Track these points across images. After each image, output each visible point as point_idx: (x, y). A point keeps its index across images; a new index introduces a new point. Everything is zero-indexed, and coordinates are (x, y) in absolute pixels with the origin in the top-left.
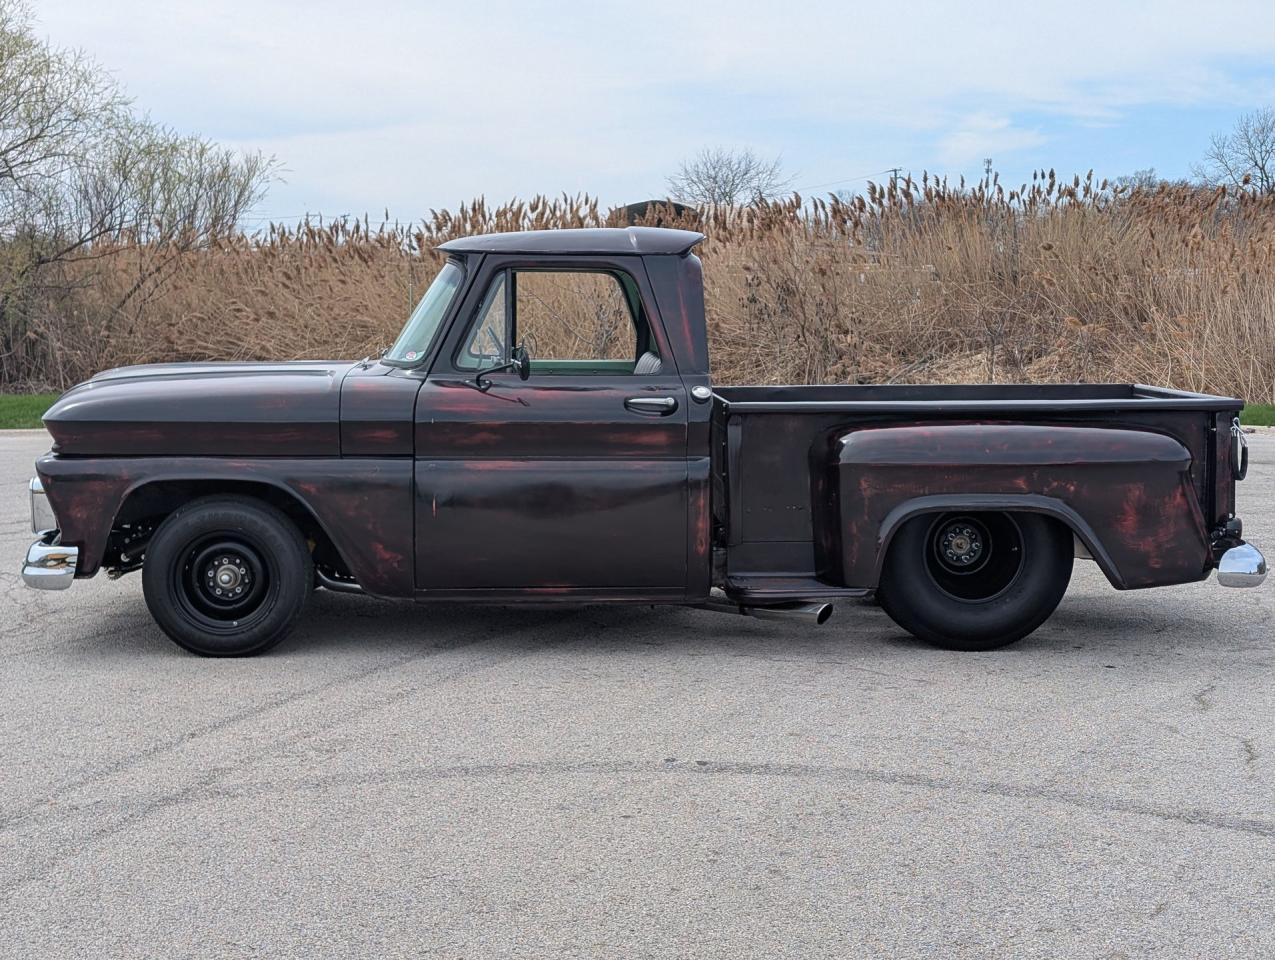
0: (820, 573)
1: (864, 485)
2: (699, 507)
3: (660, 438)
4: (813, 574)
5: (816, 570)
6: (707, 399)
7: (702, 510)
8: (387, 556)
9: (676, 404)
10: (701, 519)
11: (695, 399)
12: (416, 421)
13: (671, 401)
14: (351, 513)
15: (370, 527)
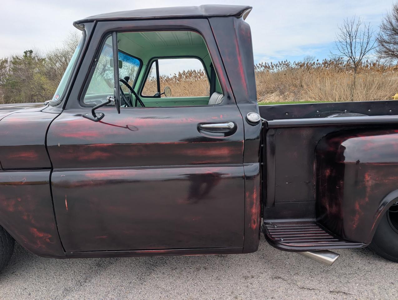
0: (319, 219)
1: (367, 178)
2: (253, 199)
3: (225, 152)
4: (315, 220)
5: (317, 218)
6: (257, 123)
7: (255, 201)
8: (41, 235)
9: (235, 128)
10: (254, 207)
11: (249, 122)
12: (48, 145)
13: (232, 125)
14: (11, 209)
15: (25, 218)
